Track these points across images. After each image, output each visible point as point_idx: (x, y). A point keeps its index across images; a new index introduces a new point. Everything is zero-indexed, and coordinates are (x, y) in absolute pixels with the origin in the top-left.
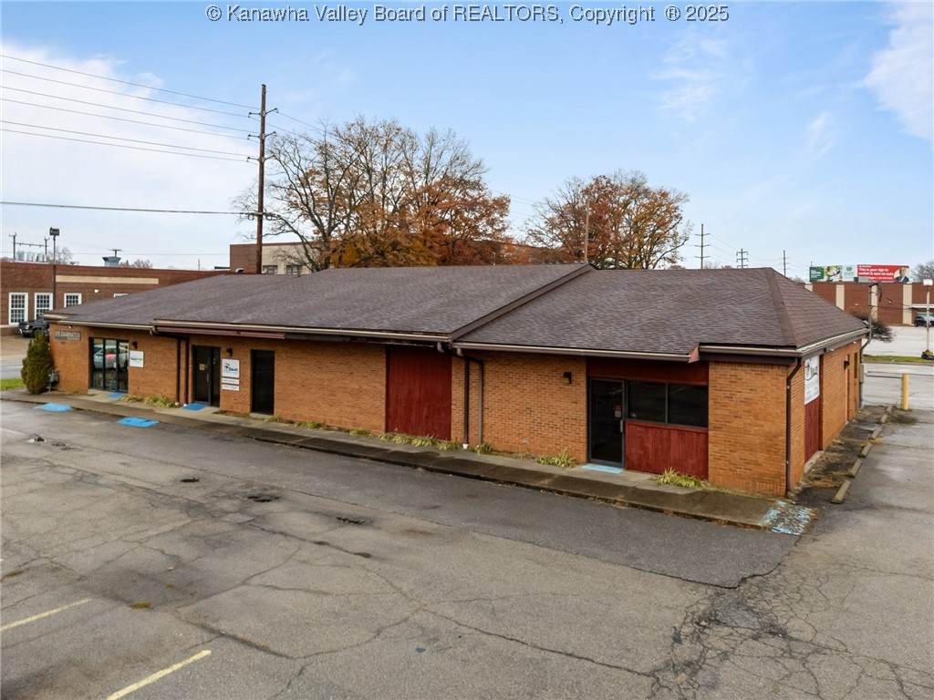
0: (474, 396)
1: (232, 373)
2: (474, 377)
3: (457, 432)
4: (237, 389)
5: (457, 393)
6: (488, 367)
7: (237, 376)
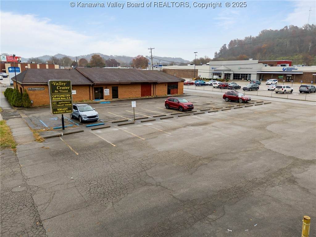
0: (154, 89)
1: (107, 92)
2: (154, 87)
3: (152, 95)
4: (109, 95)
5: (152, 89)
6: (156, 85)
7: (109, 92)
